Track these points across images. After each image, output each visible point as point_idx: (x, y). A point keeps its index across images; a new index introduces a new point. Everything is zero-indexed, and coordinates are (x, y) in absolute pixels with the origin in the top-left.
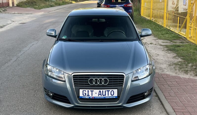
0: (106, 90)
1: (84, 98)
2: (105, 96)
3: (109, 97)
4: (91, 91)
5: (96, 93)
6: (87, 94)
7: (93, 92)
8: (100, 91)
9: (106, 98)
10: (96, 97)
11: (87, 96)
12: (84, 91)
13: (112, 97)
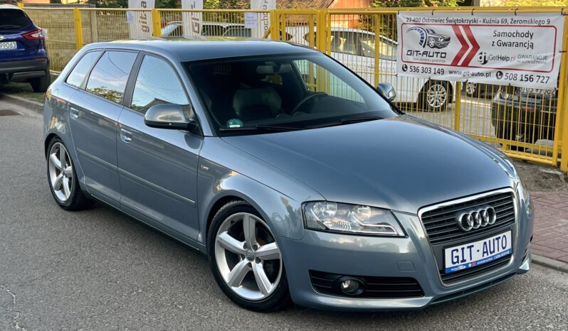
0: (495, 237)
1: (456, 269)
2: (493, 254)
3: (500, 253)
4: (468, 247)
5: (478, 251)
6: (461, 259)
8: (485, 243)
9: (497, 257)
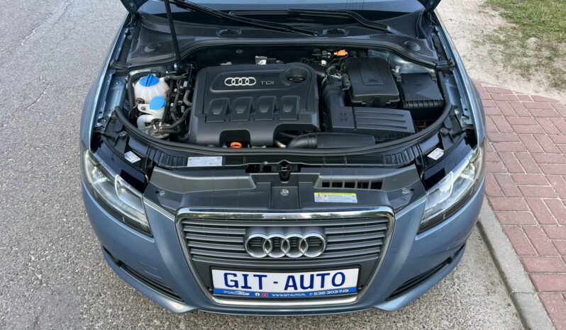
2: (309, 290)
3: (326, 291)
7: (263, 278)
10: (274, 293)
11: (240, 288)
12: (228, 276)
13: (337, 292)
